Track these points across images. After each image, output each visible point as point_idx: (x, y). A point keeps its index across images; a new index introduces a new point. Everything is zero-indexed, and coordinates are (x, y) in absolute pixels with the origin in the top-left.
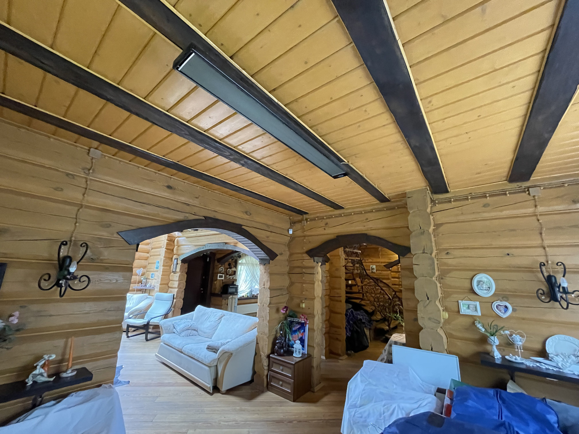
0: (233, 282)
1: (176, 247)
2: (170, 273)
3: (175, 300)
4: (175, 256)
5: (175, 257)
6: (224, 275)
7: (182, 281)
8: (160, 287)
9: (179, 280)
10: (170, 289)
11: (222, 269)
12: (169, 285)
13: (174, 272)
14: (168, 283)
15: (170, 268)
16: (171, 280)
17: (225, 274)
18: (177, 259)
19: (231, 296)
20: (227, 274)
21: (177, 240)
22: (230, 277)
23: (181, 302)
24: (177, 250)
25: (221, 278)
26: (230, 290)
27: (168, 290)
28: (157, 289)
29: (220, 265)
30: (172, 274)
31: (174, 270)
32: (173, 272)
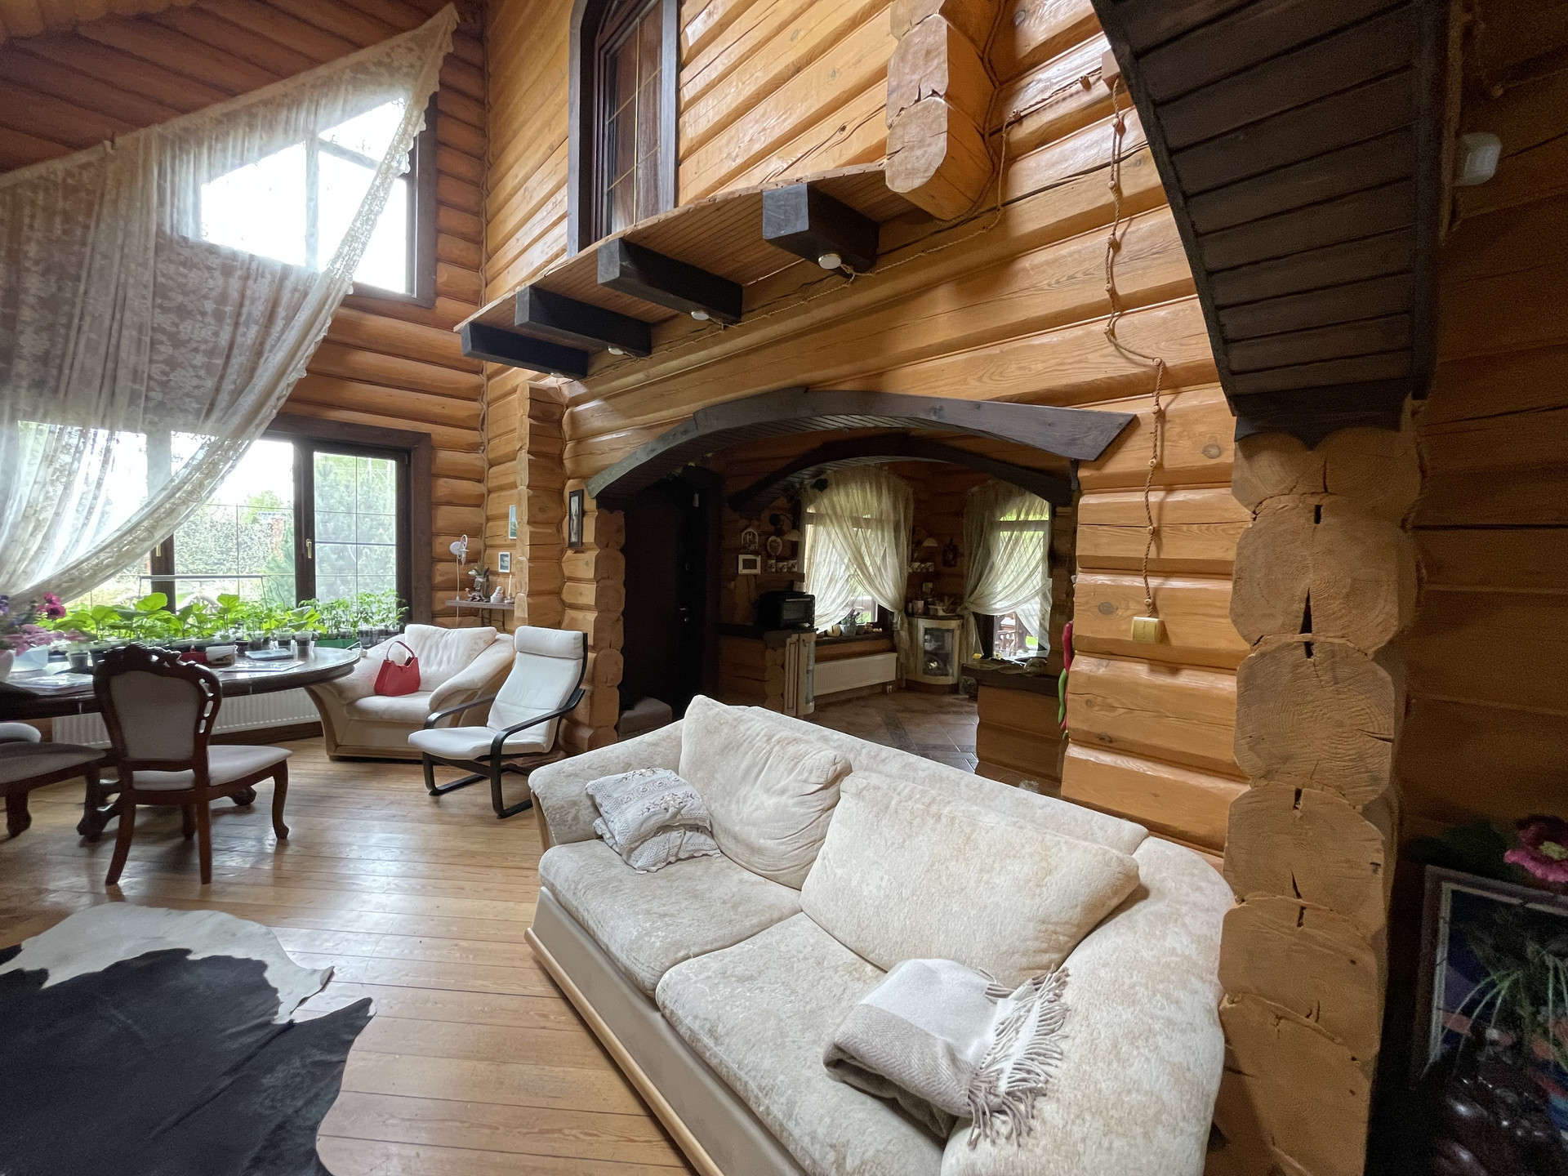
0: (792, 584)
1: (570, 445)
2: (563, 552)
3: (591, 655)
4: (570, 482)
5: (571, 485)
6: (759, 559)
7: (608, 583)
8: (529, 605)
9: (598, 579)
10: (570, 613)
11: (750, 534)
12: (566, 596)
13: (578, 547)
14: (561, 588)
15: (559, 530)
16: (571, 579)
17: (764, 553)
18: (580, 494)
19: (795, 637)
20: (769, 556)
21: (572, 415)
22: (781, 565)
23: (616, 663)
24: (576, 456)
25: (747, 568)
26: (788, 614)
27: (562, 614)
28: (521, 611)
29: (743, 522)
30: (569, 553)
31: (574, 539)
32: (571, 545)
